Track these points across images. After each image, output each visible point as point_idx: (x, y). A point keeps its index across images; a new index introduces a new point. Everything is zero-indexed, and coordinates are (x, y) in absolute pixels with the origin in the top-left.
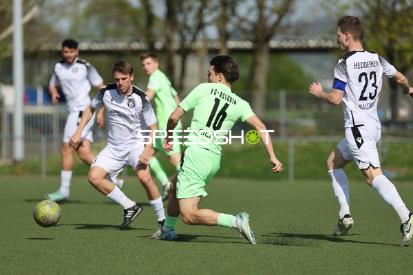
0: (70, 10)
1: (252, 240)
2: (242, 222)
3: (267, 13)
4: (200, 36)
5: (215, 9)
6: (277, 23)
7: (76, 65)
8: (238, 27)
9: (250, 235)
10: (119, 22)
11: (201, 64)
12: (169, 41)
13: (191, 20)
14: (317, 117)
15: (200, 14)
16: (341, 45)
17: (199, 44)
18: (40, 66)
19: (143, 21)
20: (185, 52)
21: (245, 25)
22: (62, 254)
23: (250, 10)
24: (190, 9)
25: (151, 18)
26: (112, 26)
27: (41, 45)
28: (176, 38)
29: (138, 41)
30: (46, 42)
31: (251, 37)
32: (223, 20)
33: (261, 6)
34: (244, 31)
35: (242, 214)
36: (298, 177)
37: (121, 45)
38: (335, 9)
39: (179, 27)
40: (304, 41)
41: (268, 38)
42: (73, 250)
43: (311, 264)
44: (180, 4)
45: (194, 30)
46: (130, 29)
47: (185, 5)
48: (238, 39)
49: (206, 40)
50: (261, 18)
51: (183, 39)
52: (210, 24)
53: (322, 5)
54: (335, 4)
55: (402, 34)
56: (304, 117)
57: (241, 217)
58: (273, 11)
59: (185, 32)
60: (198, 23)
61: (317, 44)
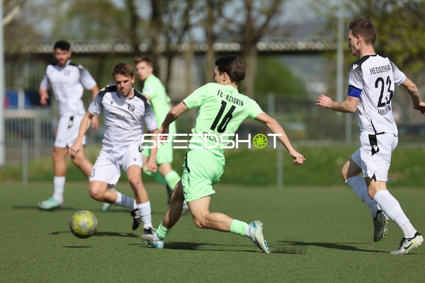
0: (52, 11)
1: (266, 249)
2: (255, 231)
3: (254, 14)
4: (186, 38)
5: (202, 10)
6: (265, 25)
7: (69, 68)
8: (225, 29)
9: (264, 244)
10: (103, 24)
11: (188, 66)
12: (154, 42)
13: (177, 21)
14: (306, 121)
15: (186, 15)
16: (353, 49)
17: (185, 46)
18: (21, 69)
19: (127, 23)
20: (171, 55)
21: (233, 27)
22: (44, 263)
23: (237, 11)
24: (175, 10)
25: (135, 19)
26: (95, 27)
27: (21, 47)
28: (162, 40)
29: (122, 43)
30: (27, 44)
31: (238, 39)
32: (210, 21)
33: (248, 7)
34: (231, 33)
35: (256, 222)
36: (287, 183)
37: (104, 47)
38: (324, 10)
39: (164, 29)
40: (293, 43)
41: (256, 40)
42: (55, 258)
43: (300, 272)
44: (165, 5)
45: (180, 32)
46: (114, 30)
47: (171, 6)
48: (226, 41)
49: (192, 42)
50: (249, 19)
51: (169, 41)
52: (196, 25)
53: (311, 6)
54: (324, 5)
55: (393, 36)
56: (293, 121)
57: (254, 226)
58: (262, 12)
59: (171, 34)
60: (184, 24)
61: (307, 46)
